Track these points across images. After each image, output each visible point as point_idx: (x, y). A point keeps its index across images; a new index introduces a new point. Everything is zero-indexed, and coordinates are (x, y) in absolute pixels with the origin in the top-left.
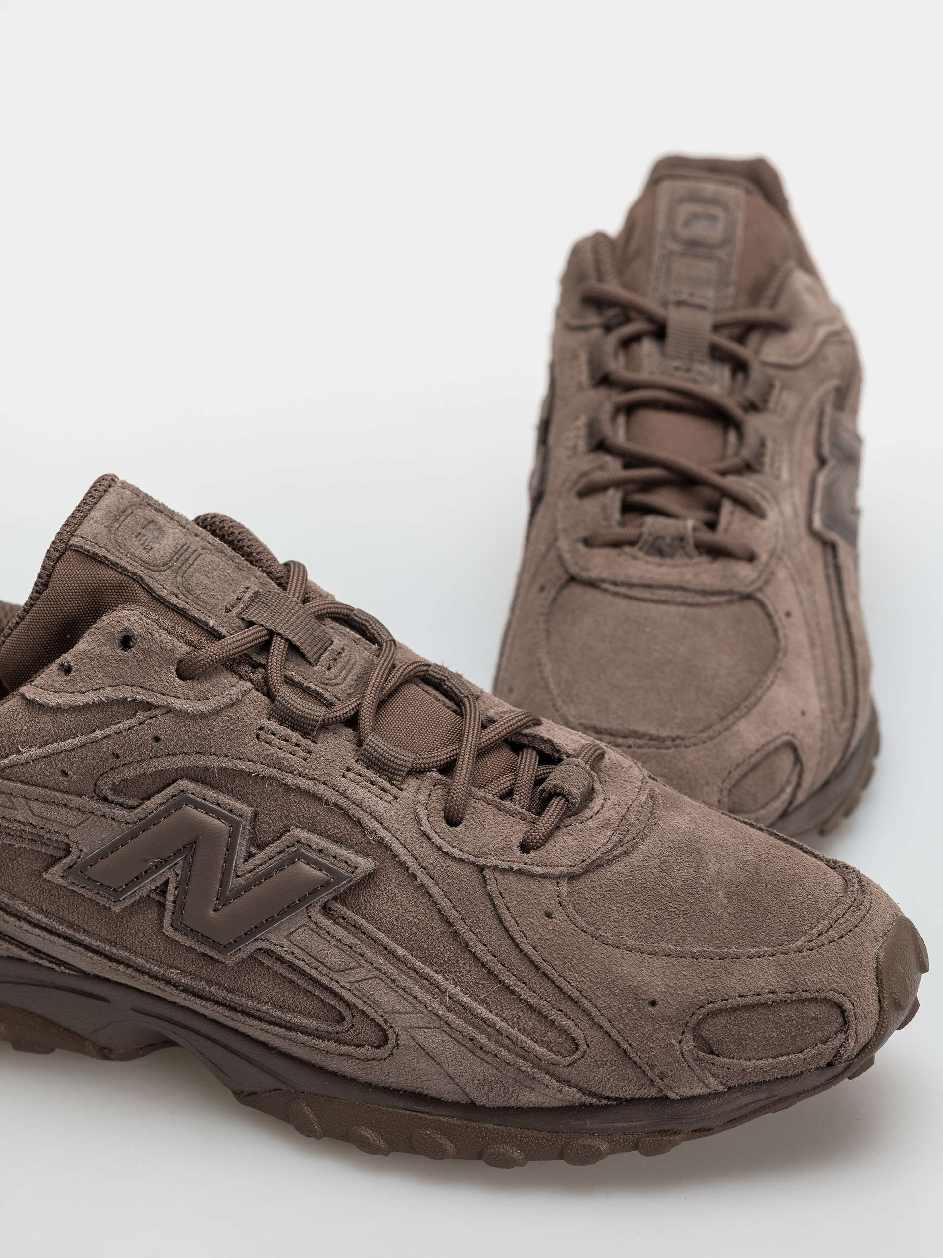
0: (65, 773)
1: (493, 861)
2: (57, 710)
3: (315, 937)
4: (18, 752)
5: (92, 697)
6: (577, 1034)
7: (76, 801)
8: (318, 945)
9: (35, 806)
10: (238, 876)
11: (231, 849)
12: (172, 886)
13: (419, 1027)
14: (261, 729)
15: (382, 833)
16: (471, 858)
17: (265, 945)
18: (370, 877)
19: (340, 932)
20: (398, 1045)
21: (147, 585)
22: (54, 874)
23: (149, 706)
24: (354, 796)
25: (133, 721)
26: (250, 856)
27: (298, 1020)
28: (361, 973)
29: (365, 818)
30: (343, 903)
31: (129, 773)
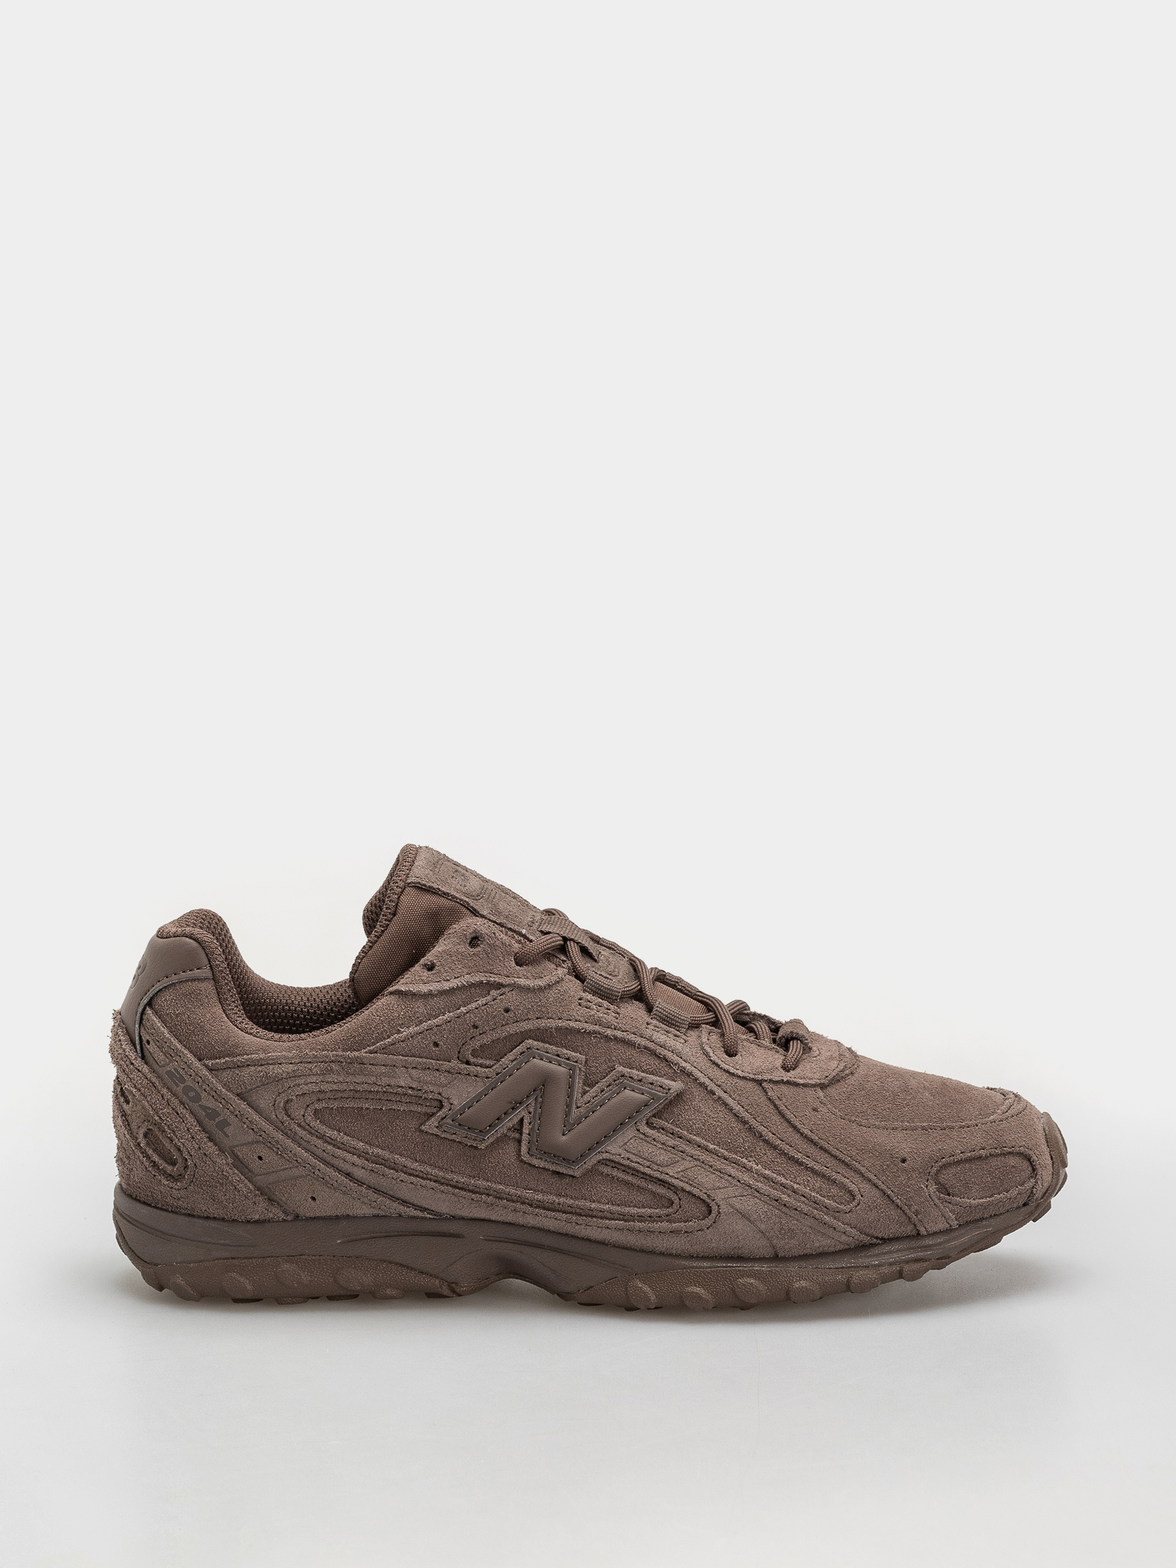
0: (436, 1044)
1: (767, 1077)
2: (430, 995)
3: (645, 1144)
4: (399, 1032)
5: (454, 983)
6: (853, 1187)
7: (446, 1065)
8: (647, 1149)
9: (414, 1072)
10: (578, 1108)
11: (571, 1087)
12: (526, 1121)
13: (735, 1197)
14: (580, 999)
15: (684, 1064)
16: (752, 1076)
17: (605, 1156)
18: (679, 1096)
19: (663, 1138)
20: (719, 1213)
21: (472, 907)
22: (431, 1125)
23: (500, 986)
24: (658, 1040)
25: (489, 998)
26: (585, 1093)
27: (634, 1211)
28: (687, 1164)
29: (669, 1055)
30: (660, 1118)
31: (486, 1039)
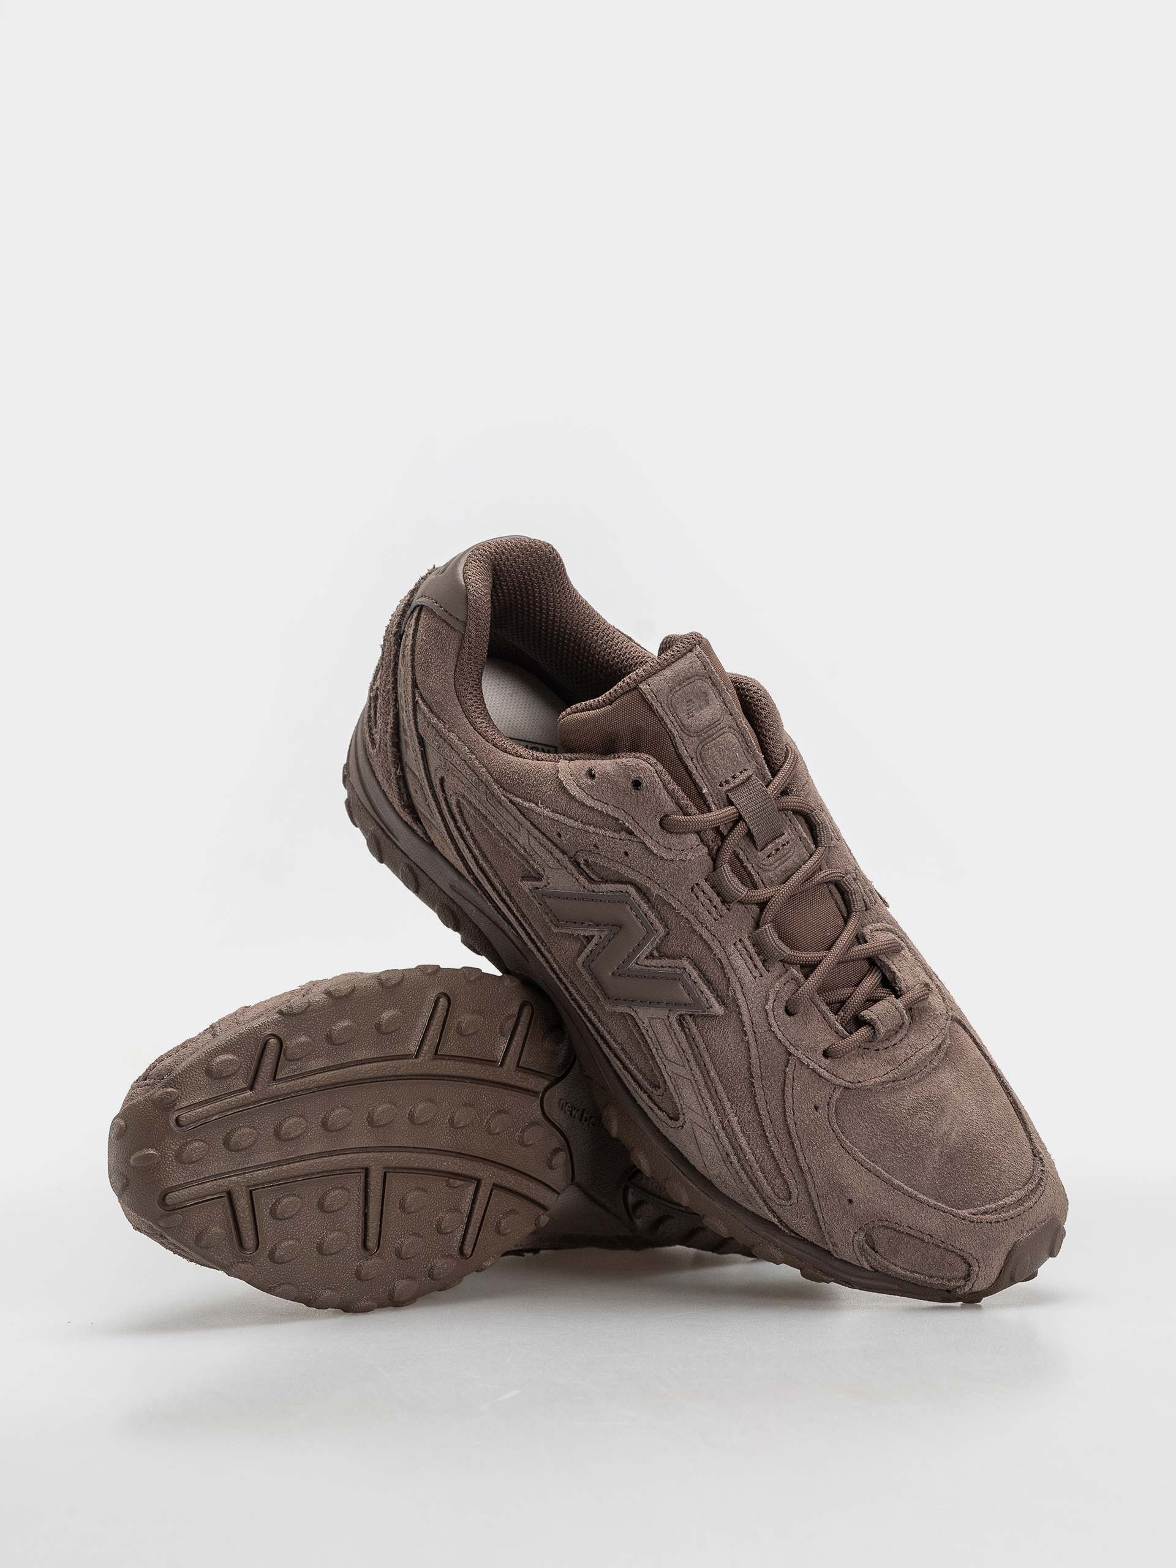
0: (559, 835)
1: (799, 1054)
2: (572, 798)
3: (666, 1030)
4: (537, 804)
5: (598, 805)
6: (794, 1192)
7: (559, 855)
8: (664, 1037)
9: (532, 841)
10: (637, 963)
11: (640, 946)
12: (594, 941)
13: (700, 1126)
14: (697, 884)
15: (739, 995)
16: (787, 1044)
17: (633, 1014)
18: (717, 1018)
19: (681, 1036)
20: (682, 1127)
21: (676, 743)
23: (631, 833)
24: (733, 962)
25: (617, 836)
26: (651, 956)
27: (632, 1068)
28: (683, 1072)
29: (733, 979)
30: (694, 1020)
31: (601, 862)
